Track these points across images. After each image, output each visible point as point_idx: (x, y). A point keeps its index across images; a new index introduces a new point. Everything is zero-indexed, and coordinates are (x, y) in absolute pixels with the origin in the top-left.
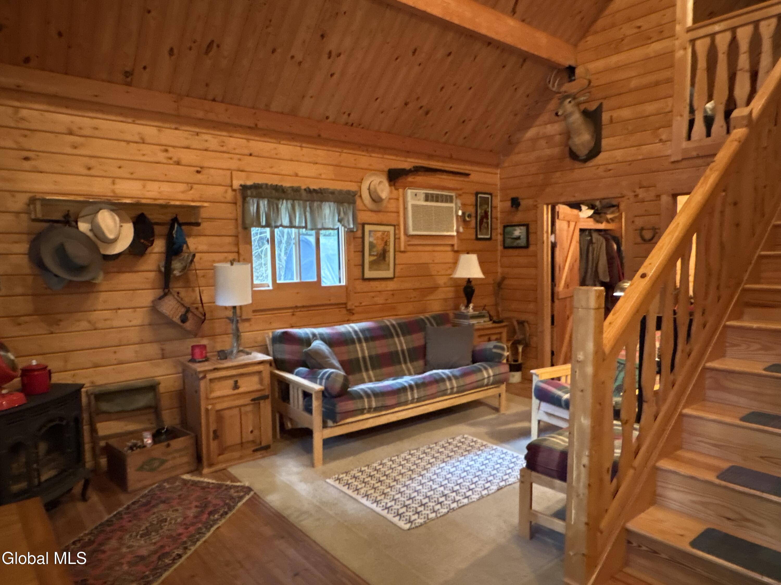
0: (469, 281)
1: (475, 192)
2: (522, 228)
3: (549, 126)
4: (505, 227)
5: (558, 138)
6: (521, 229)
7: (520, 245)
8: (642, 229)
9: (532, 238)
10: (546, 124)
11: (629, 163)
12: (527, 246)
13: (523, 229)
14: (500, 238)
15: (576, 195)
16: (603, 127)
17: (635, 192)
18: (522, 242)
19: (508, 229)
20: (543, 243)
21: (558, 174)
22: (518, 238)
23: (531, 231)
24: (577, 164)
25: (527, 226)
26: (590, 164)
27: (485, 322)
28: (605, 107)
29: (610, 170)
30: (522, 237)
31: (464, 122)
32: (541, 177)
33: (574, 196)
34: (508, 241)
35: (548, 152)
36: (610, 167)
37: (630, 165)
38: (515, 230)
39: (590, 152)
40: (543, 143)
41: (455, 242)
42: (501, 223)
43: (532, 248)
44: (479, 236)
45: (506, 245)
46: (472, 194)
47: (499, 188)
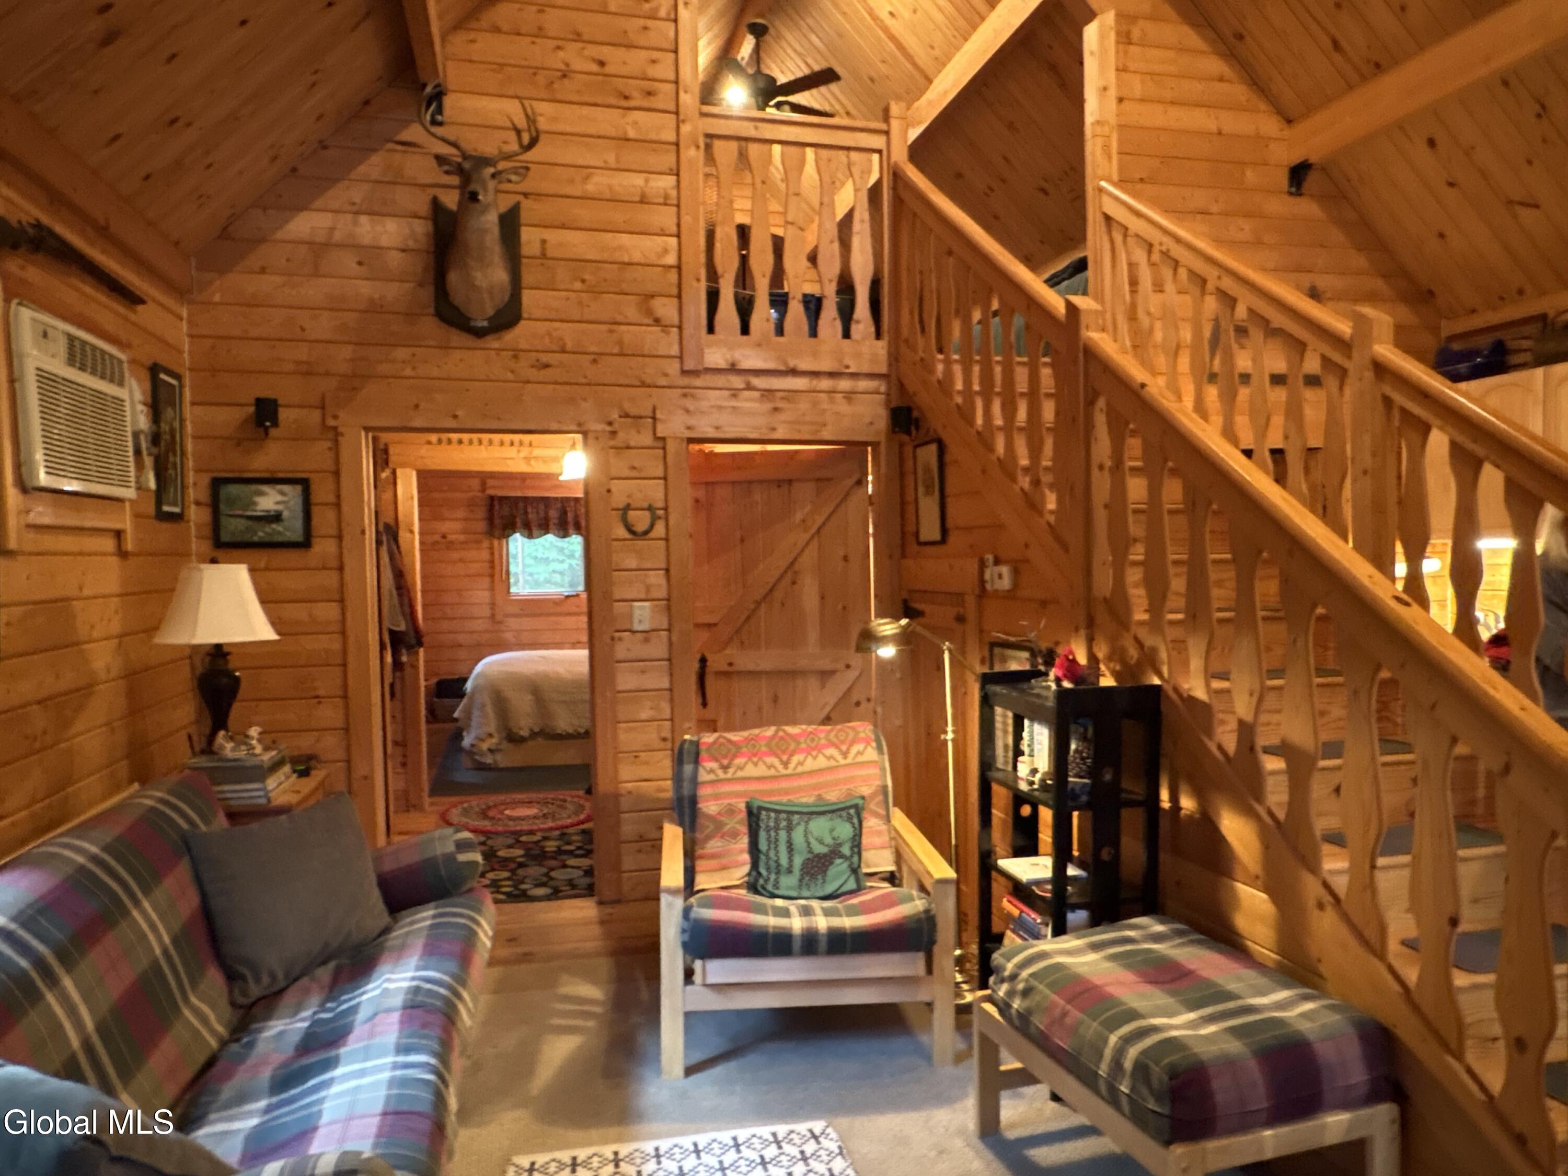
0: (218, 652)
1: (149, 363)
2: (286, 488)
3: (364, 219)
4: (217, 484)
5: (395, 259)
6: (282, 493)
7: (280, 539)
8: (628, 507)
9: (323, 519)
10: (357, 213)
11: (593, 357)
12: (305, 543)
13: (293, 493)
14: (197, 516)
15: (460, 413)
16: (524, 261)
17: (610, 424)
18: (292, 529)
19: (234, 490)
20: (363, 532)
21: (401, 353)
22: (276, 518)
23: (314, 498)
24: (457, 338)
25: (305, 484)
26: (492, 342)
27: (287, 777)
28: (524, 216)
29: (547, 366)
30: (286, 514)
31: (174, 121)
32: (347, 352)
33: (455, 417)
34: (233, 527)
35: (366, 289)
36: (545, 358)
37: (595, 361)
38: (262, 494)
39: (499, 313)
40: (349, 262)
41: (126, 523)
42: (198, 471)
43: (323, 547)
44: (166, 508)
45: (225, 537)
46: (142, 365)
47: (187, 364)
